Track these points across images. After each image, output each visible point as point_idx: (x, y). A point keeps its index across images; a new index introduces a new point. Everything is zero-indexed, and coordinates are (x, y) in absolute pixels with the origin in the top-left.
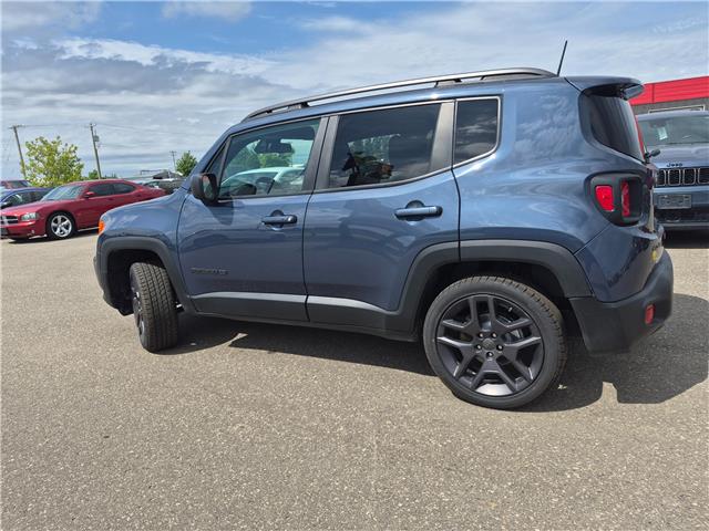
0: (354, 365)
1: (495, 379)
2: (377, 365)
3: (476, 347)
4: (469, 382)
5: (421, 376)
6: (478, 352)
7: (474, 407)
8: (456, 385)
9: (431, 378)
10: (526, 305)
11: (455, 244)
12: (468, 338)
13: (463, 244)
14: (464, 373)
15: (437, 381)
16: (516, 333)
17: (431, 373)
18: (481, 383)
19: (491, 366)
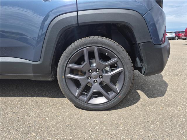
0: (18, 98)
1: (98, 94)
2: (32, 97)
3: (88, 78)
4: (85, 99)
5: (57, 99)
6: (89, 81)
7: (87, 112)
8: (77, 101)
9: (62, 99)
10: (115, 50)
11: (75, 14)
12: (84, 74)
13: (80, 13)
14: (81, 94)
15: (66, 100)
16: (108, 68)
17: (62, 96)
18: (91, 98)
19: (96, 87)
